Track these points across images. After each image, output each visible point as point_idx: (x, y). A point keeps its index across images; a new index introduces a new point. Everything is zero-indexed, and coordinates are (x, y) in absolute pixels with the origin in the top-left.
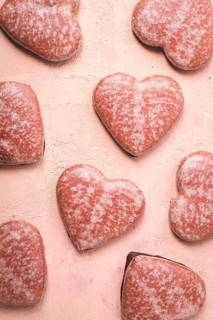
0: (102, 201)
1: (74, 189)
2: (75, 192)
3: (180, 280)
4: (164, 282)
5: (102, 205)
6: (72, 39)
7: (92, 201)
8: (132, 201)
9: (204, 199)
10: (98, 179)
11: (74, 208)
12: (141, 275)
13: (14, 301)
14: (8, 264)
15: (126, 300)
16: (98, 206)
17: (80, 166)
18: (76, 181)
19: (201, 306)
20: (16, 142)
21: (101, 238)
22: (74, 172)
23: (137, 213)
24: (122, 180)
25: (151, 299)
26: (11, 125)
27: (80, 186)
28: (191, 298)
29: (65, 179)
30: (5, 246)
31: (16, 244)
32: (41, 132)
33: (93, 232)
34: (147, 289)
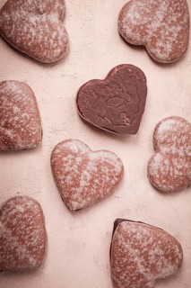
0: (88, 168)
1: (65, 159)
2: (66, 162)
3: (160, 242)
4: (145, 244)
5: (88, 171)
6: (60, 43)
7: (80, 168)
8: (113, 167)
9: (177, 155)
10: (84, 150)
11: (66, 175)
12: (127, 238)
13: (19, 267)
14: (14, 234)
15: (115, 260)
16: (85, 172)
17: (70, 140)
18: (66, 152)
19: (179, 266)
20: (18, 131)
21: (89, 199)
22: (64, 145)
23: (117, 177)
24: (104, 151)
25: (136, 259)
26: (13, 117)
27: (70, 156)
28: (170, 258)
29: (58, 151)
30: (11, 218)
31: (20, 216)
32: (39, 122)
33: (82, 194)
34: (131, 250)
